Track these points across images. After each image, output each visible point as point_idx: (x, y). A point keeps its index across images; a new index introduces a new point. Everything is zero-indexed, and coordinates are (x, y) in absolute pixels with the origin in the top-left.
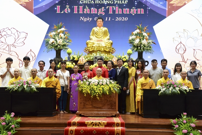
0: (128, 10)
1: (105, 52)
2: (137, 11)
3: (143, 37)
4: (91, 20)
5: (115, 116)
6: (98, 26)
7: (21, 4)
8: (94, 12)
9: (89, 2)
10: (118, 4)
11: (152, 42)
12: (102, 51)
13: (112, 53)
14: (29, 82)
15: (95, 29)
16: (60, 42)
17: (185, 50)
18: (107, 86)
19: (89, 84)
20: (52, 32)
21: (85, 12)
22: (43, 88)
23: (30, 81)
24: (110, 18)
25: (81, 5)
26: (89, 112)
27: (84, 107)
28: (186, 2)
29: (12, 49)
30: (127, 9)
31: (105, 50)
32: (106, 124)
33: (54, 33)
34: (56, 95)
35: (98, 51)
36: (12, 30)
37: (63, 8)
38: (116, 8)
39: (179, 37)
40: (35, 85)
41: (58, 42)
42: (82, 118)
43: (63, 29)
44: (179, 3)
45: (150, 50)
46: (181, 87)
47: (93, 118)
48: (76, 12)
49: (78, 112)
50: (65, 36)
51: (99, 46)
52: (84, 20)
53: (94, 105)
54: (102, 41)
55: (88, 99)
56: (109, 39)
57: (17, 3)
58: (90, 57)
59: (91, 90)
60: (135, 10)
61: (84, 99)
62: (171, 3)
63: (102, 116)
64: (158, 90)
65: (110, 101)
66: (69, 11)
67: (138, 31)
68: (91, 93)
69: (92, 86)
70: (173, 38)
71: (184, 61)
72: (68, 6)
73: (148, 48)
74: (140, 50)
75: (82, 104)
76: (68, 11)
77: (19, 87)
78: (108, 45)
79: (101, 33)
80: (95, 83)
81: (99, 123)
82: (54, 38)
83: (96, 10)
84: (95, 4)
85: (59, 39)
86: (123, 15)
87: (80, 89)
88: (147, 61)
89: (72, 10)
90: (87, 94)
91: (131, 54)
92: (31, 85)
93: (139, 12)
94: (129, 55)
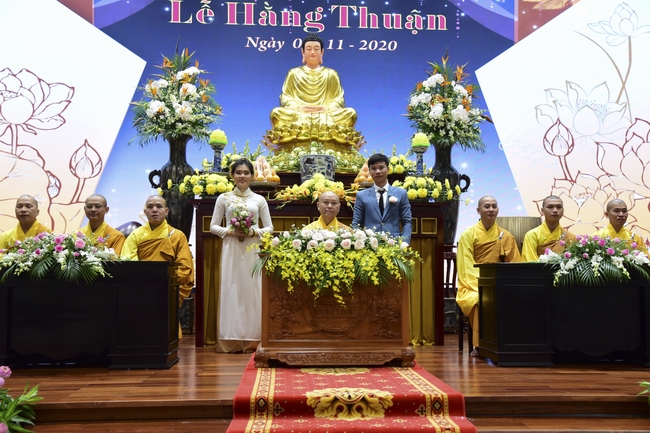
0: (397, 17)
1: (333, 143)
2: (425, 22)
3: (455, 99)
4: (280, 47)
5: (399, 363)
6: (305, 64)
8: (291, 21)
11: (482, 116)
12: (323, 142)
14: (76, 240)
15: (297, 73)
16: (184, 110)
17: (570, 143)
18: (372, 254)
19: (304, 248)
20: (157, 79)
21: (262, 21)
22: (128, 264)
23: (79, 239)
24: (341, 41)
26: (303, 352)
27: (285, 332)
29: (24, 137)
30: (394, 15)
31: (334, 137)
32: (391, 404)
33: (163, 83)
34: (178, 289)
35: (311, 140)
36: (24, 76)
37: (190, 9)
38: (361, 12)
39: (553, 105)
40: (100, 252)
41: (178, 111)
43: (193, 70)
45: (475, 139)
48: (232, 21)
50: (202, 93)
52: (259, 45)
53: (322, 326)
54: (320, 109)
55: (300, 303)
56: (343, 106)
58: (286, 160)
59: (313, 270)
60: (419, 19)
61: (285, 302)
63: (353, 363)
65: (379, 308)
66: (211, 19)
67: (436, 79)
68: (312, 281)
69: (314, 256)
70: (536, 108)
71: (569, 178)
72: (206, 2)
73: (471, 134)
74: (445, 139)
75: (278, 321)
76: (206, 19)
78: (344, 121)
79: (316, 87)
80: (325, 243)
81: (364, 400)
82: (164, 100)
83: (296, 15)
85: (180, 103)
86: (382, 34)
87: (270, 266)
88: (464, 175)
89: (221, 14)
90: (300, 283)
91: (426, 147)
92: (83, 253)
93: (432, 26)
94: (420, 151)
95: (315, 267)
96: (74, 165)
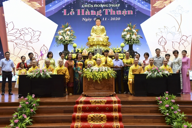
1: (103, 45)
2: (127, 13)
3: (133, 33)
4: (91, 20)
5: (113, 96)
6: (96, 25)
7: (35, 9)
8: (93, 14)
9: (89, 6)
10: (112, 7)
11: (140, 37)
12: (100, 45)
13: (108, 46)
15: (94, 27)
16: (67, 38)
17: (165, 42)
18: (106, 72)
19: (92, 71)
20: (61, 30)
21: (86, 14)
22: (55, 75)
24: (106, 18)
25: (83, 8)
26: (92, 93)
27: (88, 89)
28: (166, 5)
29: (29, 44)
30: (119, 11)
31: (103, 43)
32: (106, 102)
33: (62, 31)
34: (66, 80)
35: (97, 44)
36: (29, 29)
37: (68, 11)
38: (111, 11)
39: (161, 32)
40: (49, 73)
41: (66, 38)
42: (87, 97)
43: (69, 28)
44: (160, 5)
45: (138, 43)
46: (163, 72)
47: (95, 97)
48: (79, 14)
49: (83, 93)
50: (71, 33)
51: (99, 41)
52: (85, 20)
53: (96, 88)
54: (100, 36)
55: (91, 83)
56: (106, 35)
57: (32, 8)
58: (91, 50)
59: (93, 76)
60: (126, 12)
61: (88, 83)
62: (153, 5)
63: (103, 96)
64: (146, 74)
65: (108, 84)
66: (73, 14)
67: (128, 28)
68: (93, 78)
69: (94, 73)
70: (156, 33)
71: (165, 51)
72: (72, 10)
73: (137, 42)
74: (130, 43)
75: (87, 87)
76: (72, 14)
77: (36, 75)
78: (105, 39)
79: (99, 31)
80: (96, 70)
81: (101, 101)
82: (62, 36)
83: (95, 12)
84: (94, 7)
85: (66, 36)
86: (116, 16)
87: (85, 75)
88: (136, 52)
89: (76, 12)
90: (90, 79)
91: (124, 46)
92: (46, 73)
93: (129, 13)
94: (122, 47)
95: (94, 75)
96: (41, 51)
